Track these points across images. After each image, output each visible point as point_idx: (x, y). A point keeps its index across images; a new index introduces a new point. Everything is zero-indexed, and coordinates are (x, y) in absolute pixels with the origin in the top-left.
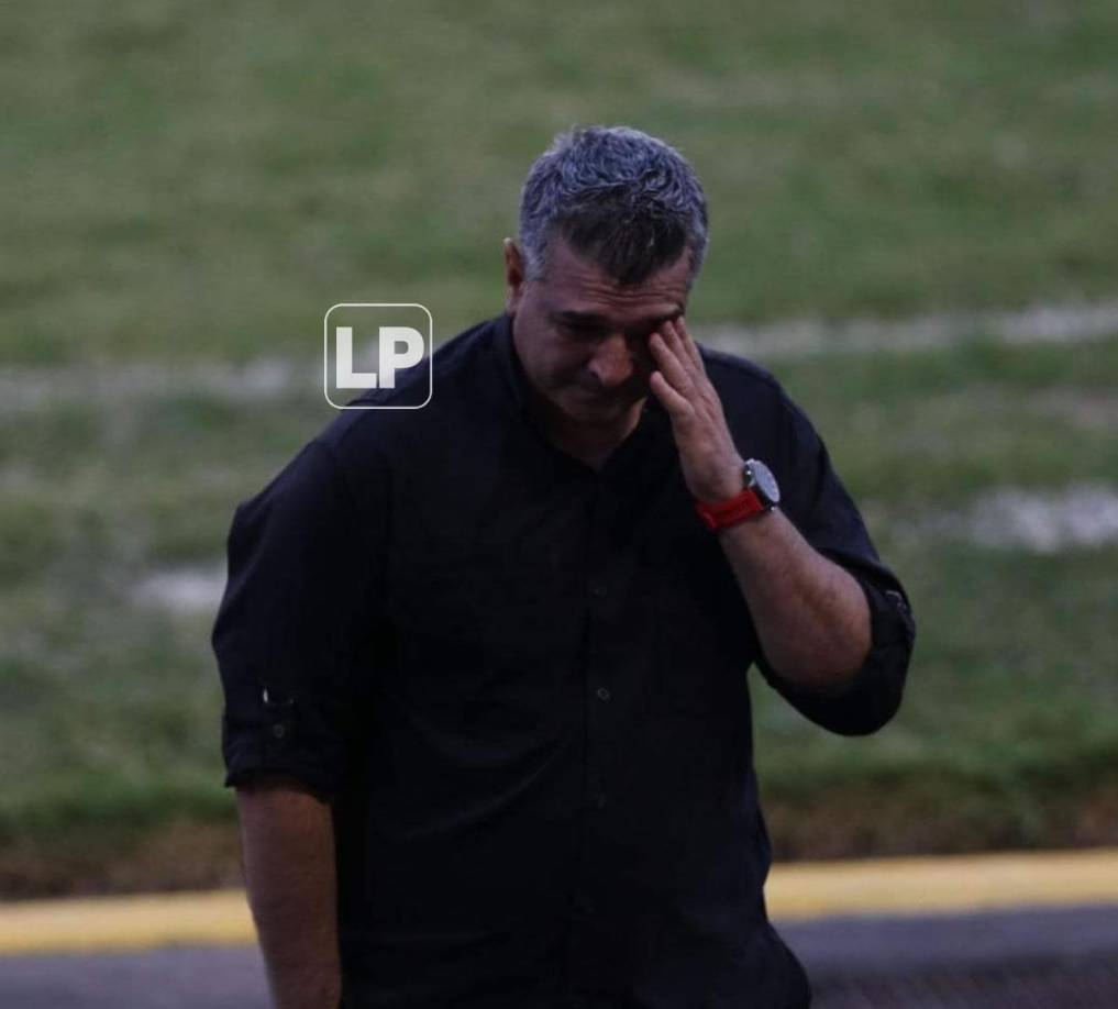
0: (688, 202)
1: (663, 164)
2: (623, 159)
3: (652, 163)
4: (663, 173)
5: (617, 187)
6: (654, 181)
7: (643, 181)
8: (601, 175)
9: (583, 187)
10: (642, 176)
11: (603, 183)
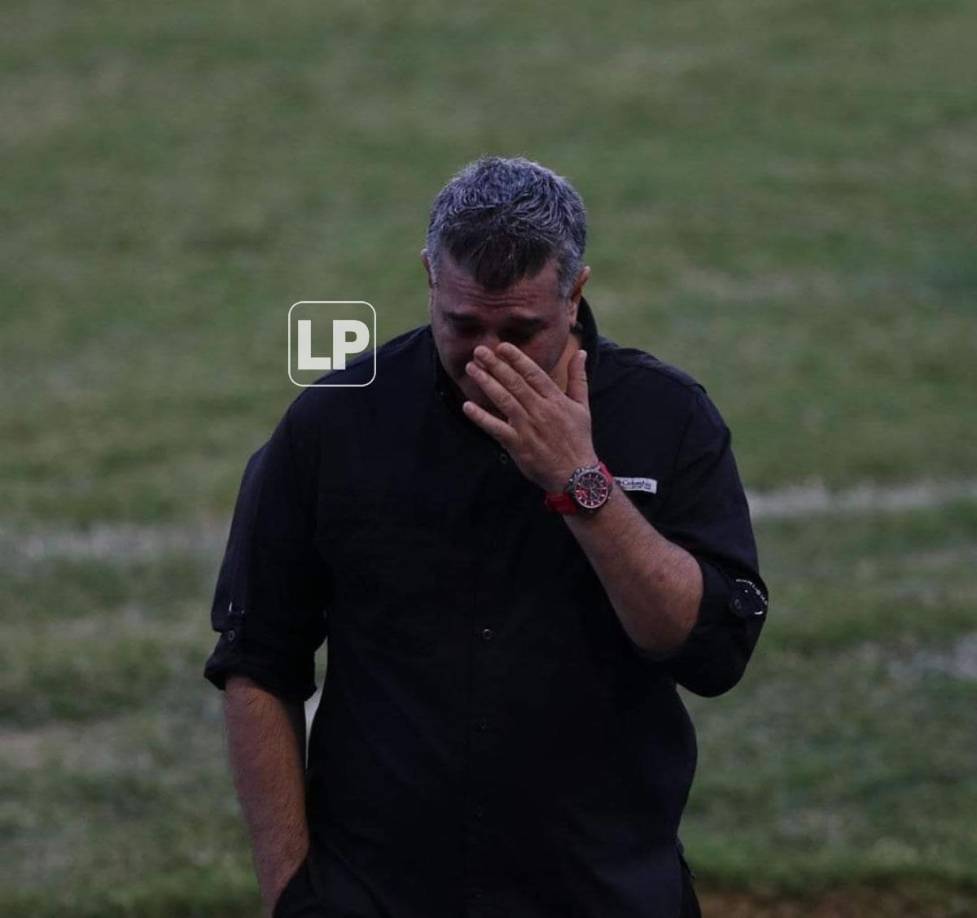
0: (556, 222)
1: (540, 189)
2: (503, 185)
3: (531, 189)
4: (537, 197)
5: (491, 208)
6: (526, 204)
7: (517, 203)
8: (481, 198)
9: (464, 208)
10: (518, 199)
11: (481, 206)
